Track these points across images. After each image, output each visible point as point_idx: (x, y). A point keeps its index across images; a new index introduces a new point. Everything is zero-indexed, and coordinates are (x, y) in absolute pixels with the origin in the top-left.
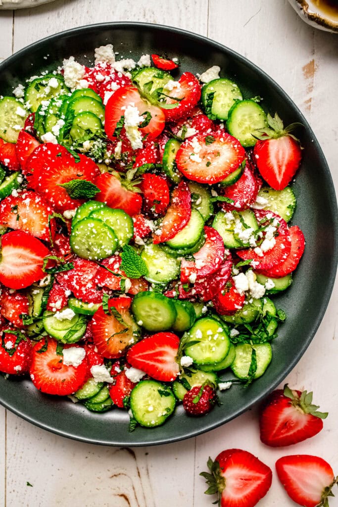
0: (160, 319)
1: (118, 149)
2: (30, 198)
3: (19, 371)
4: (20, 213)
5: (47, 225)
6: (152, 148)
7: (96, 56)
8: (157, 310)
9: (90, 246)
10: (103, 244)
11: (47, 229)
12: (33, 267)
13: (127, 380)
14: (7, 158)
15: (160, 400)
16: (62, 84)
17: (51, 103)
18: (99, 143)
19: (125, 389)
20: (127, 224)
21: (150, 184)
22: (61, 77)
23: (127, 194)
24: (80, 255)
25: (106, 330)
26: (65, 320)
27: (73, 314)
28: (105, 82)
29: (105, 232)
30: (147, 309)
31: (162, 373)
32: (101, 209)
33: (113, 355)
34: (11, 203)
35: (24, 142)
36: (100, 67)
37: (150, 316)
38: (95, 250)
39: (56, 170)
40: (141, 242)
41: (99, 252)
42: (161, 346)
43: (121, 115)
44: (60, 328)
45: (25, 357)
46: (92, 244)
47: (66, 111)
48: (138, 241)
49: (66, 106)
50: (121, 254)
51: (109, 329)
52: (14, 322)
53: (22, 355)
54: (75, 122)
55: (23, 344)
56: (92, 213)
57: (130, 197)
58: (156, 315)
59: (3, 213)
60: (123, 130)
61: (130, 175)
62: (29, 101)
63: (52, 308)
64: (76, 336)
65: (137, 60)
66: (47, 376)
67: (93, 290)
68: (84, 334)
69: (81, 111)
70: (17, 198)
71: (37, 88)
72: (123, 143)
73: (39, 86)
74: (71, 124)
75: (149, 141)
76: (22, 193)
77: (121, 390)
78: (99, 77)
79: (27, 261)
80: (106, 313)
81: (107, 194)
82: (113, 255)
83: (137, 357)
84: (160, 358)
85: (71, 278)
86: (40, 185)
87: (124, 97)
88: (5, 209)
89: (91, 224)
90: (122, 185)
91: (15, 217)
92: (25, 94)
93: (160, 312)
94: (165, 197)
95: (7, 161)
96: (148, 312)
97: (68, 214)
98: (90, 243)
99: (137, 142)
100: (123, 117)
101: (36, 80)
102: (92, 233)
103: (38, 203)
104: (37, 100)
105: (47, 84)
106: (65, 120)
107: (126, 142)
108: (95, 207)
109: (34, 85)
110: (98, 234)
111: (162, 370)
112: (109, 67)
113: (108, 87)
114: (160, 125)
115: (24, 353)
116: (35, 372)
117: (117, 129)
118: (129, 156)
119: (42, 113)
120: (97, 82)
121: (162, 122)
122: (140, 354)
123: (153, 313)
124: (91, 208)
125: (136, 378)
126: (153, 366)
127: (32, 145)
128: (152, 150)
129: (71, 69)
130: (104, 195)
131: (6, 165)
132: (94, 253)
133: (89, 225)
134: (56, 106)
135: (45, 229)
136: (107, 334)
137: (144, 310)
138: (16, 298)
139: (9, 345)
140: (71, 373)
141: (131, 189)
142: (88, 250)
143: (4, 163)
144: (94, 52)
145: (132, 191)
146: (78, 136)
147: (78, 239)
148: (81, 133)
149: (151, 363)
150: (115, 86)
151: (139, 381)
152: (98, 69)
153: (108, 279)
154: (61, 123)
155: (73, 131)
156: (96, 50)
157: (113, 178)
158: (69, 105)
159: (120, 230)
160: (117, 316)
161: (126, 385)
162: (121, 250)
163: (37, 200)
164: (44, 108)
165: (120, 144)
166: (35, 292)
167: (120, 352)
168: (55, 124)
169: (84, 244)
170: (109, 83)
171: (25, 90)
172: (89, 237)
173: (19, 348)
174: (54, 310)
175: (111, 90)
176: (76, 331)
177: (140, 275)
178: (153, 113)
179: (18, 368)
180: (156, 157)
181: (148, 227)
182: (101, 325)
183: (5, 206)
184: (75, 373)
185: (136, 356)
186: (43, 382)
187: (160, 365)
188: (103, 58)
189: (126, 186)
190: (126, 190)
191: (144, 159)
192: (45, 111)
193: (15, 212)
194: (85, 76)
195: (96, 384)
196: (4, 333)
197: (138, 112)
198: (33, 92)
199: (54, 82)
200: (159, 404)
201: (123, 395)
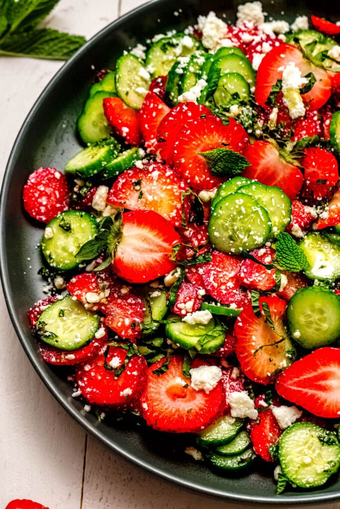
0: (325, 326)
1: (273, 116)
2: (159, 170)
3: (128, 395)
4: (144, 190)
5: (179, 206)
6: (315, 118)
7: (239, 15)
8: (321, 312)
9: (234, 231)
10: (252, 229)
11: (178, 210)
12: (158, 256)
13: (274, 421)
14: (126, 126)
15: (321, 449)
16: (197, 44)
17: (192, 59)
18: (247, 111)
19: (271, 435)
20: (283, 205)
21: (312, 161)
22: (198, 35)
23: (285, 167)
24: (218, 247)
25: (254, 338)
26: (198, 324)
27: (210, 316)
28: (254, 44)
29: (257, 212)
30: (309, 312)
31: (326, 405)
32: (252, 184)
33: (259, 378)
34: (132, 177)
35: (152, 105)
36: (246, 27)
37: (311, 323)
38: (241, 236)
39: (197, 135)
40: (300, 234)
41: (246, 240)
42: (324, 365)
43: (278, 77)
44: (192, 334)
45: (139, 376)
46: (238, 229)
47: (208, 71)
48: (296, 231)
49: (209, 65)
50: (274, 247)
51: (256, 338)
52: (123, 333)
53: (135, 373)
54: (220, 83)
55: (136, 361)
56: (240, 188)
57: (288, 171)
58: (319, 320)
59: (120, 190)
60: (279, 95)
61: (289, 147)
62: (152, 64)
63: (180, 310)
64: (214, 343)
65: (291, 22)
66: (166, 407)
67: (235, 291)
68: (222, 345)
69: (226, 72)
70: (141, 171)
71: (164, 49)
72: (280, 110)
73: (167, 46)
74: (216, 85)
75: (311, 110)
76: (149, 164)
77: (266, 436)
78: (246, 37)
79: (151, 247)
80: (255, 311)
81: (259, 169)
82: (263, 246)
83: (292, 385)
84: (323, 383)
85: (208, 273)
86: (176, 152)
87: (282, 56)
88: (123, 185)
89: (240, 201)
90: (280, 155)
91: (137, 195)
92: (147, 56)
93: (325, 315)
94: (333, 175)
95: (125, 130)
96: (310, 316)
97: (205, 195)
98: (236, 228)
99: (297, 109)
100: (280, 81)
101: (163, 39)
102: (240, 213)
103: (169, 177)
104: (163, 63)
105: (177, 45)
106: (207, 81)
107: (284, 110)
108: (244, 182)
109: (160, 45)
110: (246, 215)
111: (326, 400)
112: (256, 29)
113: (258, 48)
114: (325, 92)
115: (137, 370)
116: (149, 402)
117: (272, 93)
118: (285, 127)
119: (179, 71)
120: (244, 43)
121: (328, 88)
122: (296, 380)
123: (316, 317)
124: (239, 183)
125: (287, 419)
126: (313, 396)
127: (161, 110)
128: (315, 122)
129: (213, 26)
130: (255, 171)
131: (124, 135)
132: (238, 243)
133: (237, 201)
134: (197, 63)
135: (175, 211)
136: (253, 344)
137: (303, 314)
138: (129, 301)
139: (115, 362)
140: (199, 402)
141: (291, 160)
142: (231, 238)
143: (121, 132)
144: (237, 11)
145: (292, 164)
146: (222, 101)
147: (220, 222)
148: (225, 98)
149: (310, 392)
150: (267, 47)
151: (290, 424)
152: (243, 28)
153: (257, 274)
154: (203, 83)
155: (217, 94)
156: (240, 7)
157: (269, 146)
158: (213, 63)
159: (273, 213)
160: (267, 321)
161: (271, 430)
162: (275, 240)
163: (169, 173)
164: (183, 65)
165: (275, 110)
166: (156, 294)
167: (269, 374)
168: (195, 85)
169: (226, 229)
170: (260, 43)
171: (146, 52)
172: (234, 220)
173: (130, 365)
174: (183, 312)
175: (261, 52)
176: (214, 338)
177: (300, 269)
178: (317, 77)
179: (128, 391)
180: (319, 131)
181: (309, 213)
182: (247, 330)
183: (124, 181)
184: (206, 401)
185: (290, 382)
186: (160, 414)
187: (322, 395)
188: (249, 18)
189: (284, 158)
190: (284, 162)
191: (304, 132)
192: (184, 69)
193: (138, 188)
194: (228, 36)
195: (233, 421)
196: (108, 347)
197: (300, 73)
198: (158, 54)
199: (188, 41)
200: (319, 455)
201: (269, 442)
